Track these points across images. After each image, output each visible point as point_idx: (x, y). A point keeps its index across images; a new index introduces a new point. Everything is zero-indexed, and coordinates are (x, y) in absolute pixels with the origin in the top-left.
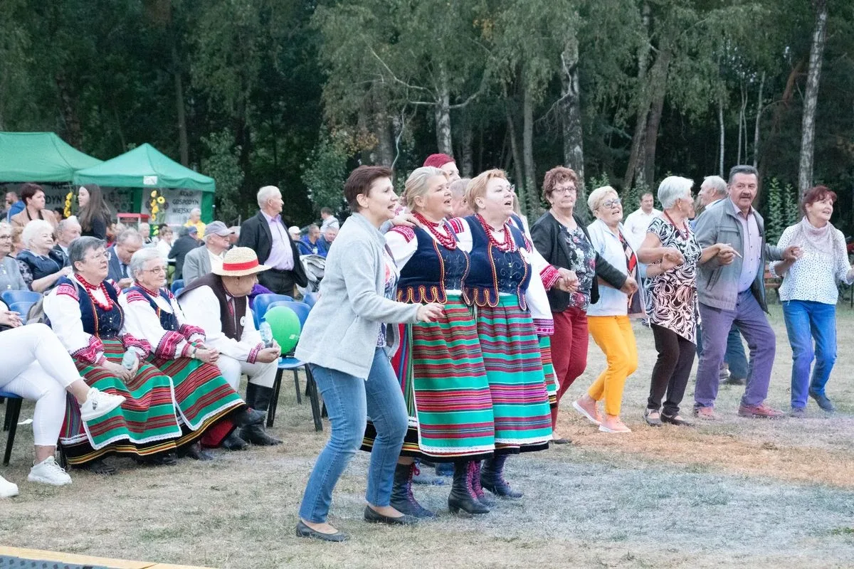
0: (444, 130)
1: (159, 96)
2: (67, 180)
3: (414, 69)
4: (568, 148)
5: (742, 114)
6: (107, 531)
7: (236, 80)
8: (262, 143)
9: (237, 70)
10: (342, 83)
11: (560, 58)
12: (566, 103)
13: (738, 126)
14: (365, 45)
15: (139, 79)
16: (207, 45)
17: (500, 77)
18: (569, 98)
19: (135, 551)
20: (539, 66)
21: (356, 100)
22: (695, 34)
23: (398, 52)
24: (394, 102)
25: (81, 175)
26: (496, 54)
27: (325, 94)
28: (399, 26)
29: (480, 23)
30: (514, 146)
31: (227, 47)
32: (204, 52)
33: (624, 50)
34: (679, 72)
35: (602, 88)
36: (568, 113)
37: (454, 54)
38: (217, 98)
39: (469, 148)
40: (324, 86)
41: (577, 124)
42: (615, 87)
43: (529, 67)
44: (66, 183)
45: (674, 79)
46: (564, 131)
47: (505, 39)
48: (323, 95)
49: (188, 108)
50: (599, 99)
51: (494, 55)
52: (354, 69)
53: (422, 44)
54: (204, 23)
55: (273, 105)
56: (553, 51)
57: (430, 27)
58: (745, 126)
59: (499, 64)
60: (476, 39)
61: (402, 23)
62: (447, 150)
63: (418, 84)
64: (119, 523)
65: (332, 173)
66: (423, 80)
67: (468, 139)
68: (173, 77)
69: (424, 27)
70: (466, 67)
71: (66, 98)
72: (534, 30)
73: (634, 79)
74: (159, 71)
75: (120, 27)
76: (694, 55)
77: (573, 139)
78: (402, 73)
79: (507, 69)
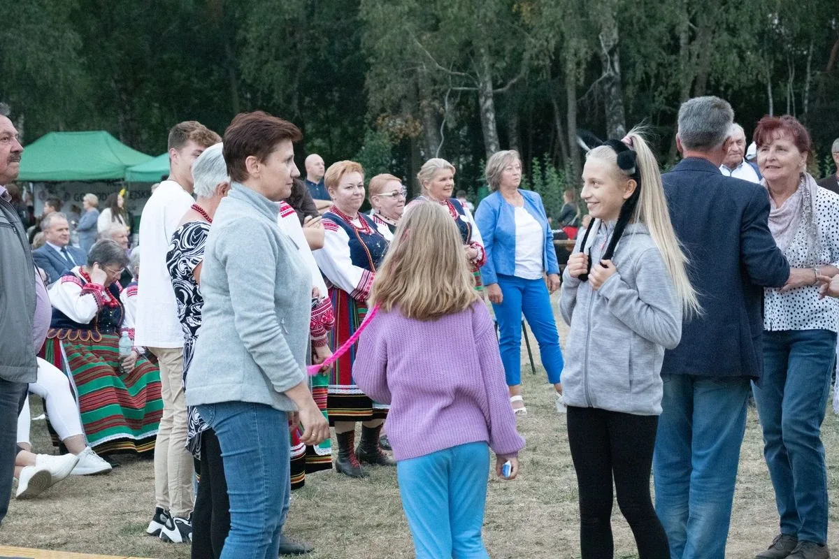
0: (488, 115)
1: (216, 92)
2: (120, 176)
3: (455, 55)
4: (611, 128)
5: (790, 86)
6: (89, 525)
7: (285, 73)
8: (318, 134)
9: (286, 63)
10: (385, 71)
11: (598, 39)
12: (607, 83)
13: (786, 99)
14: (408, 34)
15: (196, 76)
16: (255, 40)
17: (539, 60)
18: (609, 79)
19: (111, 545)
20: (577, 47)
21: (400, 87)
22: (732, 10)
23: (439, 39)
24: (437, 87)
25: (132, 172)
26: (535, 36)
27: (368, 82)
28: (440, 13)
29: (519, 7)
30: (559, 127)
31: (275, 41)
32: (253, 47)
33: (661, 27)
34: (718, 47)
35: (642, 67)
36: (609, 93)
37: (495, 39)
38: (266, 91)
39: (515, 131)
40: (367, 75)
41: (619, 104)
42: (653, 65)
43: (567, 48)
44: (118, 180)
45: (712, 55)
46: (607, 111)
47: (544, 20)
48: (366, 83)
49: (244, 102)
50: (638, 78)
51: (533, 37)
52: (396, 57)
53: (463, 30)
54: (252, 19)
55: (327, 96)
56: (591, 32)
57: (471, 13)
58: (793, 99)
59: (538, 45)
60: (516, 23)
61: (442, 10)
62: (492, 134)
63: (459, 69)
64: (103, 517)
65: (377, 161)
66: (464, 66)
67: (514, 122)
68: (227, 72)
69: (464, 13)
70: (507, 51)
71: (124, 97)
72: (571, 11)
73: (673, 57)
74: (215, 67)
75: (174, 25)
76: (733, 31)
77: (615, 118)
78: (444, 60)
79: (546, 52)
